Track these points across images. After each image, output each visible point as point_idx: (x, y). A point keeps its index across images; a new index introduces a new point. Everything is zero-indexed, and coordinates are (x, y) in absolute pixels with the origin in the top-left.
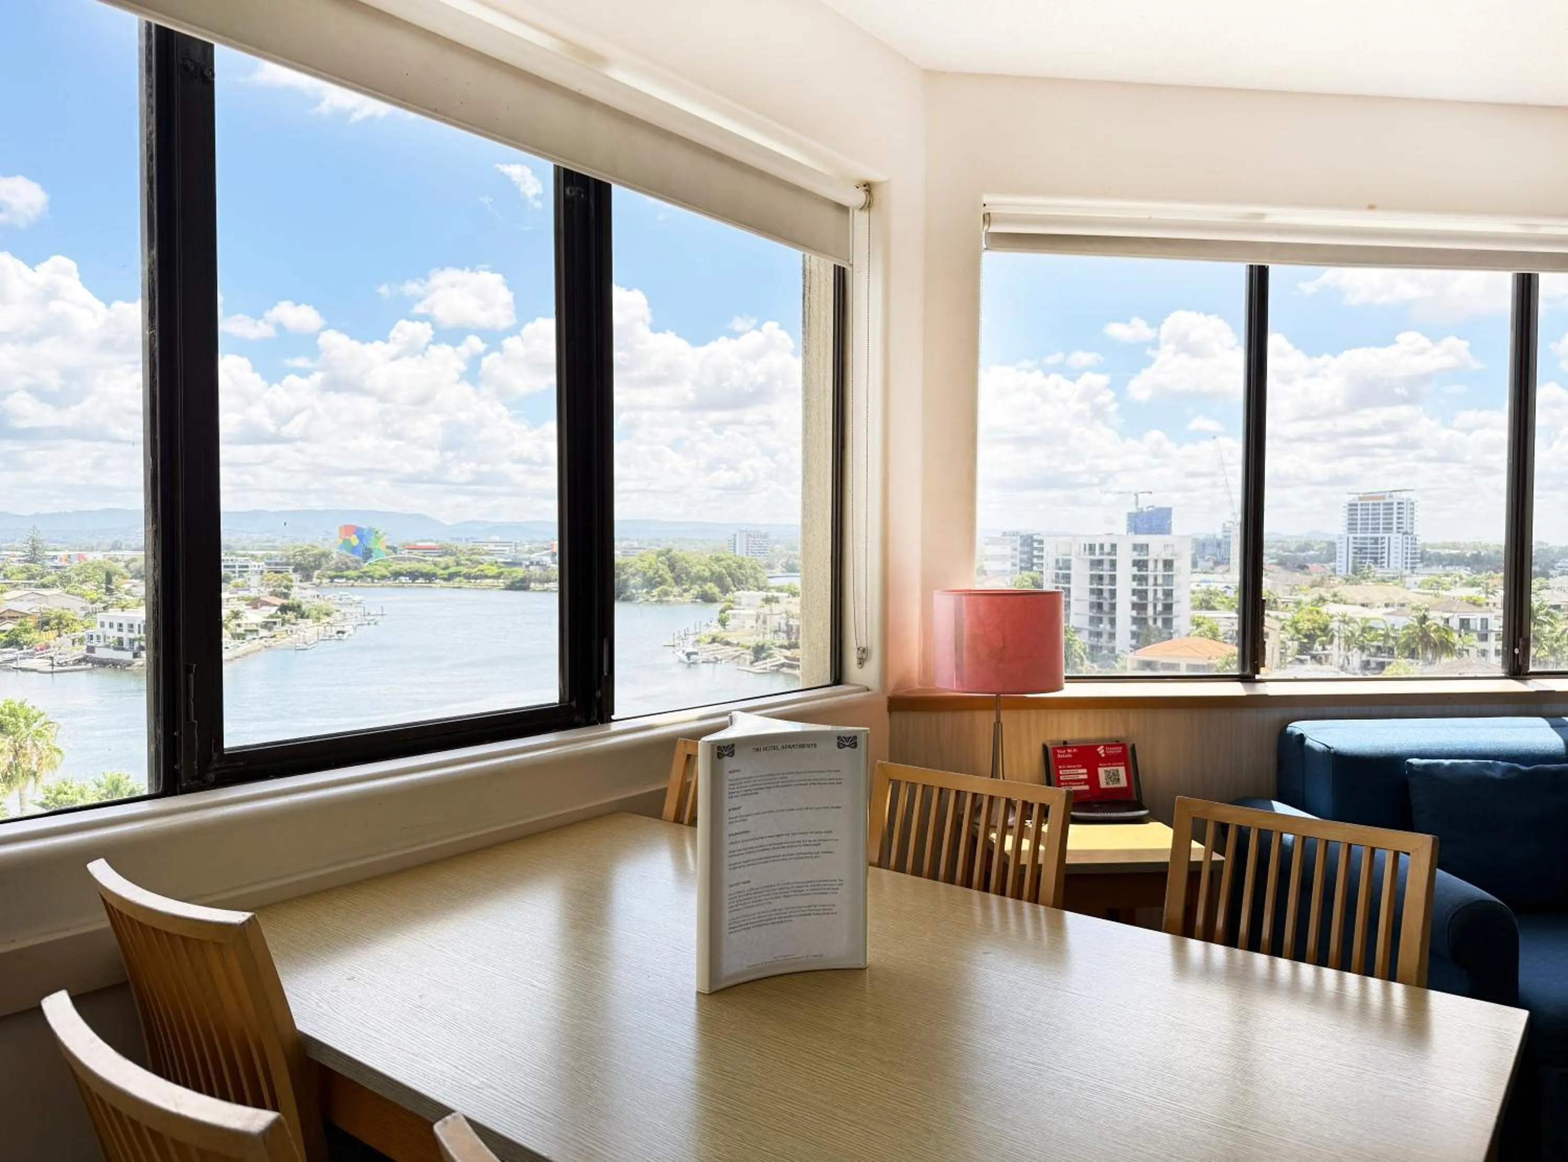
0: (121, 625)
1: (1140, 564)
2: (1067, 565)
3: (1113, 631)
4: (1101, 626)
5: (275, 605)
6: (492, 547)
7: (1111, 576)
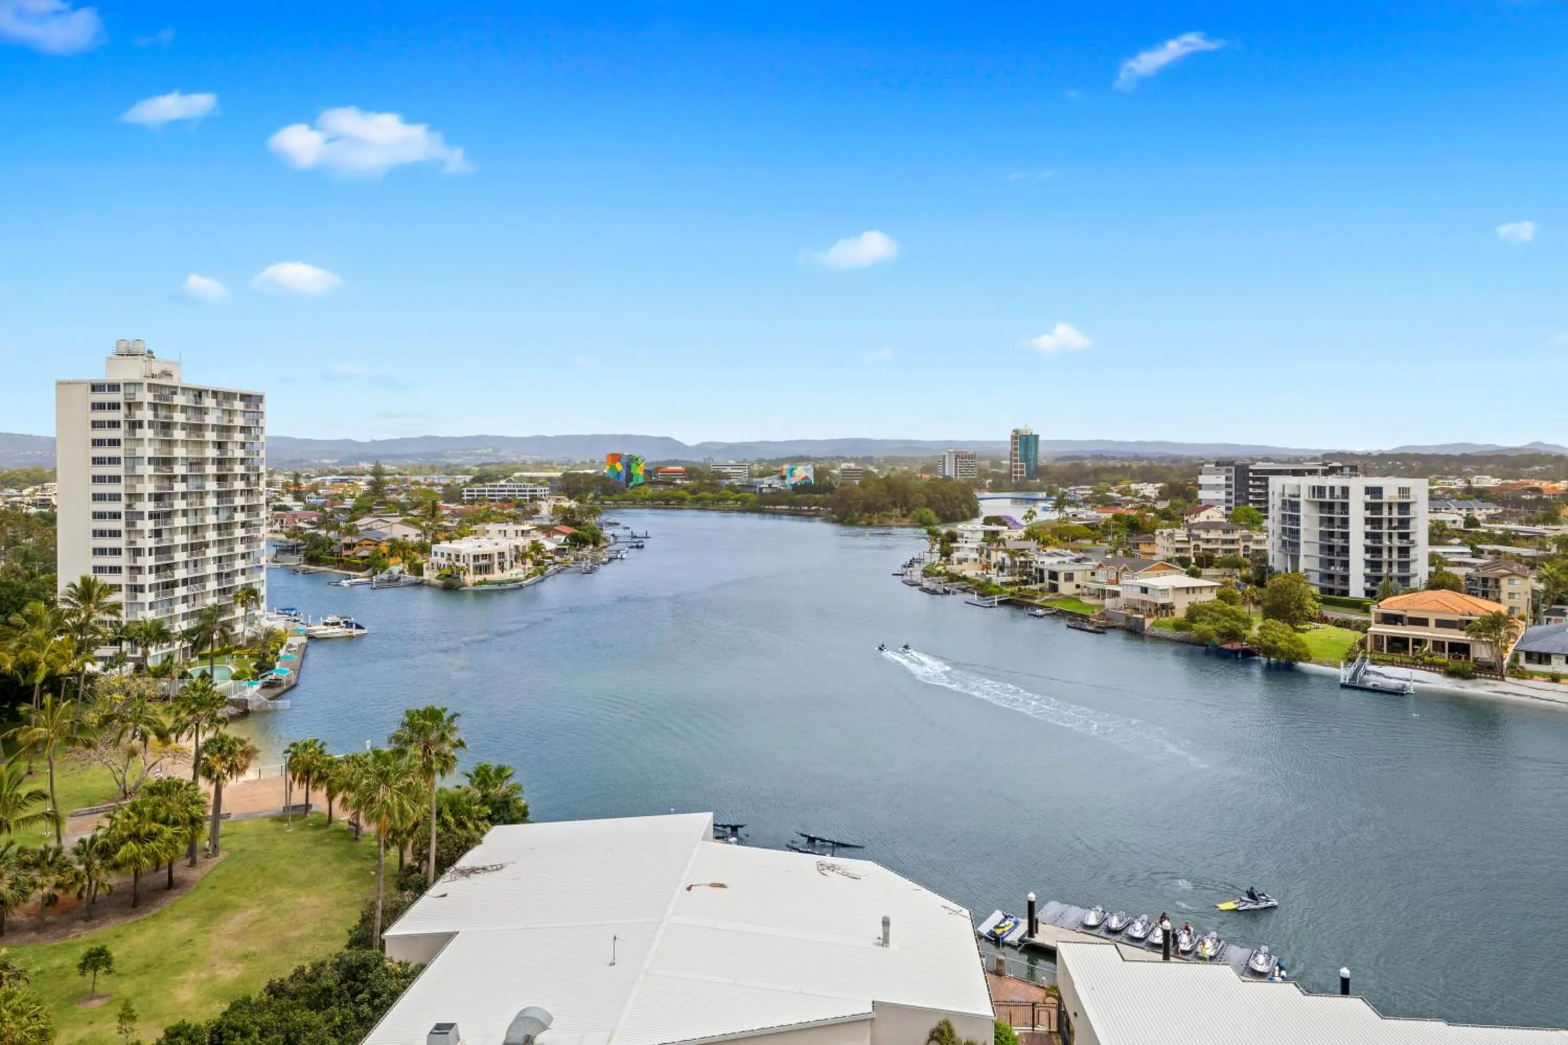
0: (449, 555)
1: (1373, 507)
2: (1295, 506)
3: (1346, 573)
4: (1333, 568)
5: (564, 533)
6: (729, 470)
7: (1342, 519)
